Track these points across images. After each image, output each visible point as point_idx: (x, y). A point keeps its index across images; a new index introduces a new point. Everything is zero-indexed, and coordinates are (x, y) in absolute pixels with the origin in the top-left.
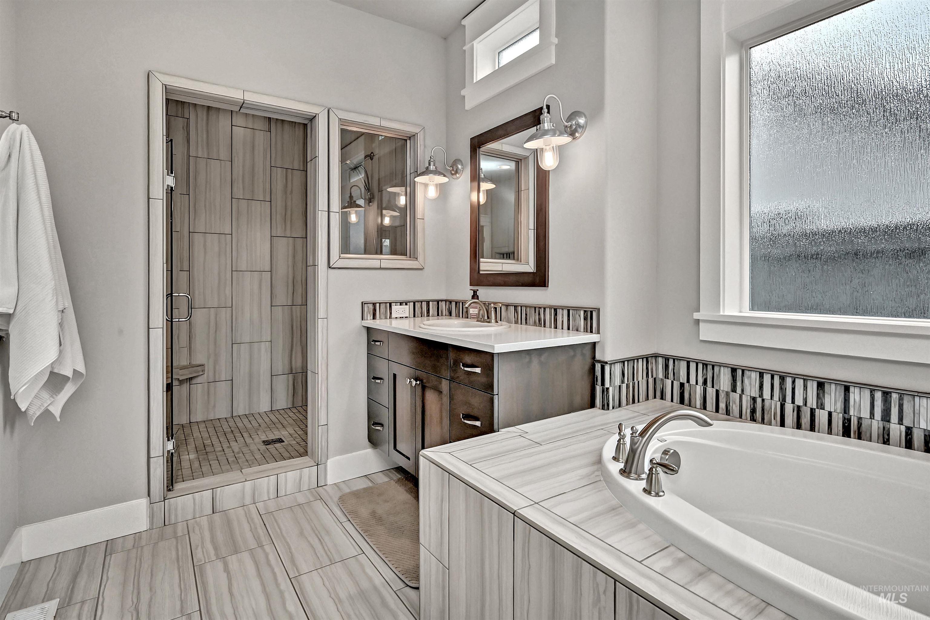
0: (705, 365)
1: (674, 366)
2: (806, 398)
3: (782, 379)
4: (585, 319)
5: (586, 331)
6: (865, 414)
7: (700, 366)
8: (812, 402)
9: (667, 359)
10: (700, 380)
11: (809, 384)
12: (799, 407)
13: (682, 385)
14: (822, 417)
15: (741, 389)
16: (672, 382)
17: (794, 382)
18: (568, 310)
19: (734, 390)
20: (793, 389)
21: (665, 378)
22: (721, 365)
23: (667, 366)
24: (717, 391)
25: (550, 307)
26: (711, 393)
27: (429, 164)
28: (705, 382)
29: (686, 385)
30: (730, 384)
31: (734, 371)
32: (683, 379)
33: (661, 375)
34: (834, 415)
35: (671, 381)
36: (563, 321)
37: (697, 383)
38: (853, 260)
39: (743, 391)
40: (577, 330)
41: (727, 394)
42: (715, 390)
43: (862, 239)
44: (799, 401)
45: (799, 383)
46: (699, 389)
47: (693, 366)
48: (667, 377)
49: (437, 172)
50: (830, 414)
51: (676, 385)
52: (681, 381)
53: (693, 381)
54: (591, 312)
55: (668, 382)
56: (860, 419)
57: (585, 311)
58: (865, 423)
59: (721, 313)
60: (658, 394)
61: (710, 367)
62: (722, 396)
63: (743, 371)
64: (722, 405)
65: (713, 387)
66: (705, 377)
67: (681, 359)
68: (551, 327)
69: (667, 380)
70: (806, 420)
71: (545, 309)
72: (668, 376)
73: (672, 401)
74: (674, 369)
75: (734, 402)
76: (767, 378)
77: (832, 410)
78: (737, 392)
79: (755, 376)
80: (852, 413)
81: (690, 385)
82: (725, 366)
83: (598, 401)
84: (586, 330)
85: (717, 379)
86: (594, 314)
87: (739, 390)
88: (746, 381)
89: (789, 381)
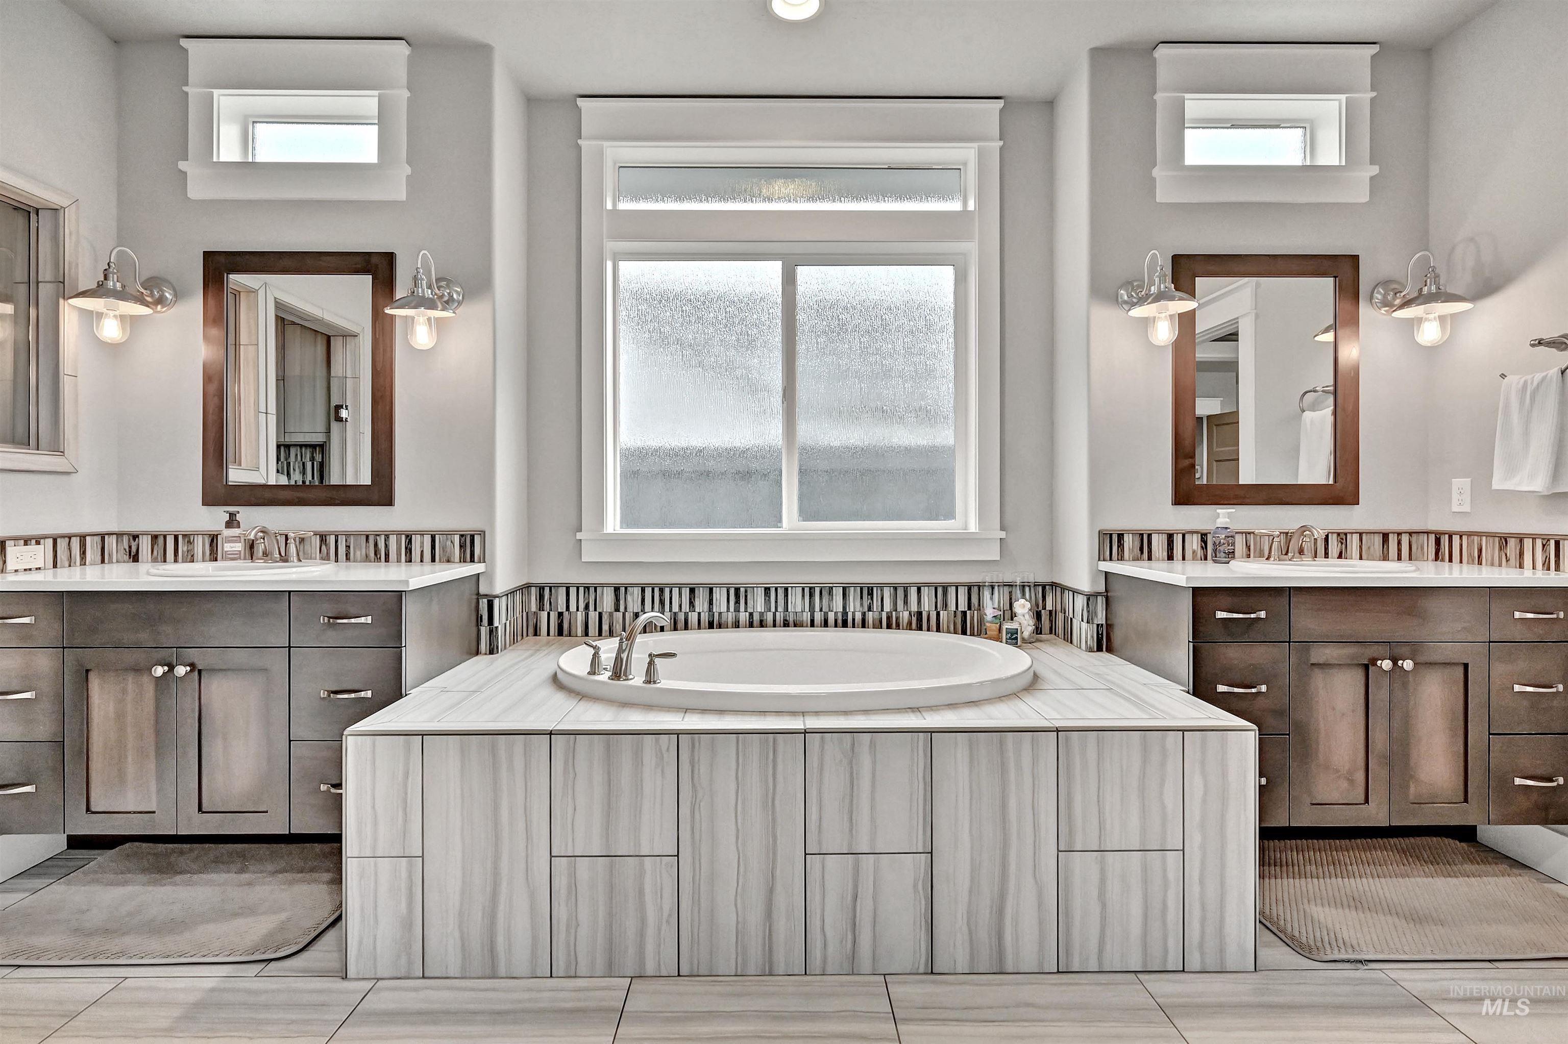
0: (587, 588)
1: (551, 595)
2: (681, 604)
3: (662, 591)
4: (462, 546)
5: (465, 561)
6: (724, 608)
7: (581, 590)
8: (686, 607)
9: (541, 589)
10: (582, 606)
11: (683, 590)
12: (675, 613)
13: (560, 615)
14: (693, 617)
15: (624, 607)
16: (549, 614)
17: (671, 592)
18: (432, 535)
19: (617, 609)
20: (671, 599)
21: (540, 610)
22: (603, 585)
23: (541, 597)
24: (600, 615)
25: (399, 534)
26: (593, 616)
27: (106, 277)
28: (587, 607)
29: (566, 614)
30: (613, 603)
31: (617, 589)
32: (562, 607)
33: (534, 608)
34: (702, 614)
35: (546, 613)
36: (422, 551)
37: (578, 610)
38: (705, 480)
39: (626, 608)
40: (448, 561)
41: (611, 614)
42: (597, 613)
43: (712, 463)
44: (676, 608)
45: (676, 591)
46: (580, 616)
47: (573, 591)
48: (541, 608)
49: (121, 295)
50: (699, 614)
51: (554, 615)
52: (559, 611)
53: (573, 608)
54: (472, 537)
55: (544, 615)
56: (720, 614)
57: (462, 536)
58: (724, 616)
59: (605, 532)
60: (531, 630)
61: (592, 590)
62: (605, 618)
63: (626, 588)
64: (605, 627)
65: (595, 610)
66: (587, 601)
67: (558, 586)
68: (399, 561)
69: (542, 612)
70: (681, 624)
71: (387, 537)
72: (543, 608)
73: (548, 635)
74: (550, 598)
75: (617, 622)
76: (648, 592)
77: (701, 611)
78: (621, 610)
79: (637, 591)
80: (714, 610)
81: (570, 613)
82: (608, 585)
83: (483, 646)
84: (463, 560)
85: (599, 601)
86: (477, 539)
87: (622, 608)
88: (629, 598)
89: (667, 591)
